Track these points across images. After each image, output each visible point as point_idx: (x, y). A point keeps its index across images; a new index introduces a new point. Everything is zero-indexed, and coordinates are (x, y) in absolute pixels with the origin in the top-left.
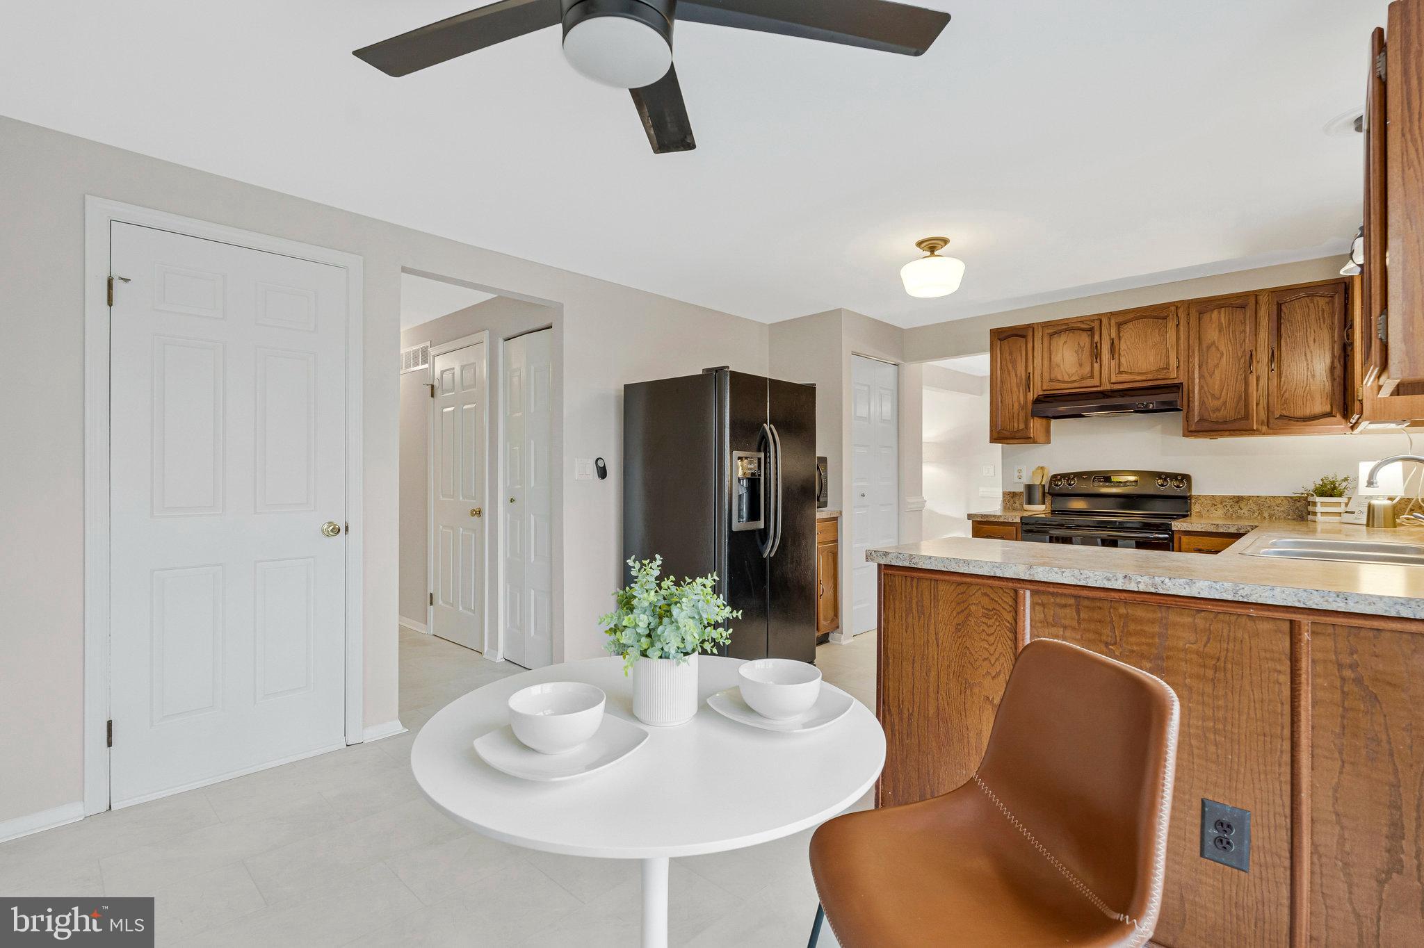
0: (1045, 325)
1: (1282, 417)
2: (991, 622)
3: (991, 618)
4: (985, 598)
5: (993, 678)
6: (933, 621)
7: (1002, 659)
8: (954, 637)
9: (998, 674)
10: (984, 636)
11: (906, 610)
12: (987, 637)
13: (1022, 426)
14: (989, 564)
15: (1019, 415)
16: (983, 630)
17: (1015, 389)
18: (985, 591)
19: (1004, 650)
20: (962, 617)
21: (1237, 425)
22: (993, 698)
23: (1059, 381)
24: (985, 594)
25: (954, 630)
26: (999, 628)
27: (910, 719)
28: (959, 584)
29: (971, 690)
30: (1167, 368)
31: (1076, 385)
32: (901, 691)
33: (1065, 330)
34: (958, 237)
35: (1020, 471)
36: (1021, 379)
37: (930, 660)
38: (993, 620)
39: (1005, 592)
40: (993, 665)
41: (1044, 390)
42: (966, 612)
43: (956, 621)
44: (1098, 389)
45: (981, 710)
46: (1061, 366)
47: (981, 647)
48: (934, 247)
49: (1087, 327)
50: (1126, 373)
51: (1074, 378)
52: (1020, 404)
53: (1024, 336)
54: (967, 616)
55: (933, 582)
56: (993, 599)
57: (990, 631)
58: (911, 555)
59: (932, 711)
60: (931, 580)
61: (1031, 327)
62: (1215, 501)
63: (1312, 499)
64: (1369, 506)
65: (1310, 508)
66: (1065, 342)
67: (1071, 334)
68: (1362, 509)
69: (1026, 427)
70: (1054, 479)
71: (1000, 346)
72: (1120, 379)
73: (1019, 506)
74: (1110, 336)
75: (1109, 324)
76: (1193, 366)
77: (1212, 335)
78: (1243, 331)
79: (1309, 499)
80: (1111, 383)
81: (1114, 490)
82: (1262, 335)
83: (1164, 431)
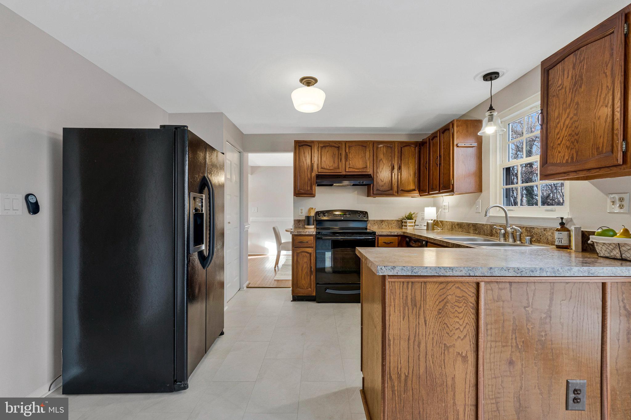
0: (319, 142)
1: (402, 190)
2: (461, 305)
3: (461, 302)
4: (458, 290)
5: (462, 340)
6: (422, 309)
7: (468, 327)
8: (437, 318)
9: (465, 336)
10: (456, 314)
11: (403, 305)
12: (458, 315)
13: (309, 188)
14: (466, 268)
15: (307, 183)
16: (456, 311)
17: (306, 170)
18: (458, 286)
19: (469, 321)
20: (442, 304)
21: (387, 193)
22: (462, 353)
23: (324, 169)
24: (458, 288)
25: (437, 313)
26: (466, 308)
27: (406, 380)
28: (441, 283)
29: (448, 351)
30: (366, 167)
31: (333, 171)
32: (399, 362)
33: (328, 146)
35: (302, 210)
36: (309, 166)
37: (421, 336)
38: (462, 304)
39: (470, 285)
40: (462, 332)
41: (319, 172)
42: (445, 301)
43: (438, 308)
44: (341, 174)
45: (455, 362)
46: (326, 162)
47: (454, 321)
48: (310, 83)
49: (337, 146)
50: (352, 168)
51: (331, 168)
52: (308, 178)
53: (311, 146)
54: (446, 303)
55: (423, 284)
56: (462, 290)
57: (460, 310)
58: (412, 267)
59: (422, 370)
60: (421, 282)
61: (313, 142)
62: (375, 222)
63: (405, 221)
64: (428, 223)
65: (403, 224)
66: (328, 151)
67: (330, 148)
68: (421, 224)
69: (311, 189)
70: (318, 213)
71: (299, 149)
72: (349, 170)
73: (301, 226)
74: (346, 151)
75: (345, 146)
76: (375, 167)
77: (381, 156)
78: (391, 156)
79: (403, 221)
80: (346, 172)
81: (342, 218)
82: (396, 159)
83: (358, 194)
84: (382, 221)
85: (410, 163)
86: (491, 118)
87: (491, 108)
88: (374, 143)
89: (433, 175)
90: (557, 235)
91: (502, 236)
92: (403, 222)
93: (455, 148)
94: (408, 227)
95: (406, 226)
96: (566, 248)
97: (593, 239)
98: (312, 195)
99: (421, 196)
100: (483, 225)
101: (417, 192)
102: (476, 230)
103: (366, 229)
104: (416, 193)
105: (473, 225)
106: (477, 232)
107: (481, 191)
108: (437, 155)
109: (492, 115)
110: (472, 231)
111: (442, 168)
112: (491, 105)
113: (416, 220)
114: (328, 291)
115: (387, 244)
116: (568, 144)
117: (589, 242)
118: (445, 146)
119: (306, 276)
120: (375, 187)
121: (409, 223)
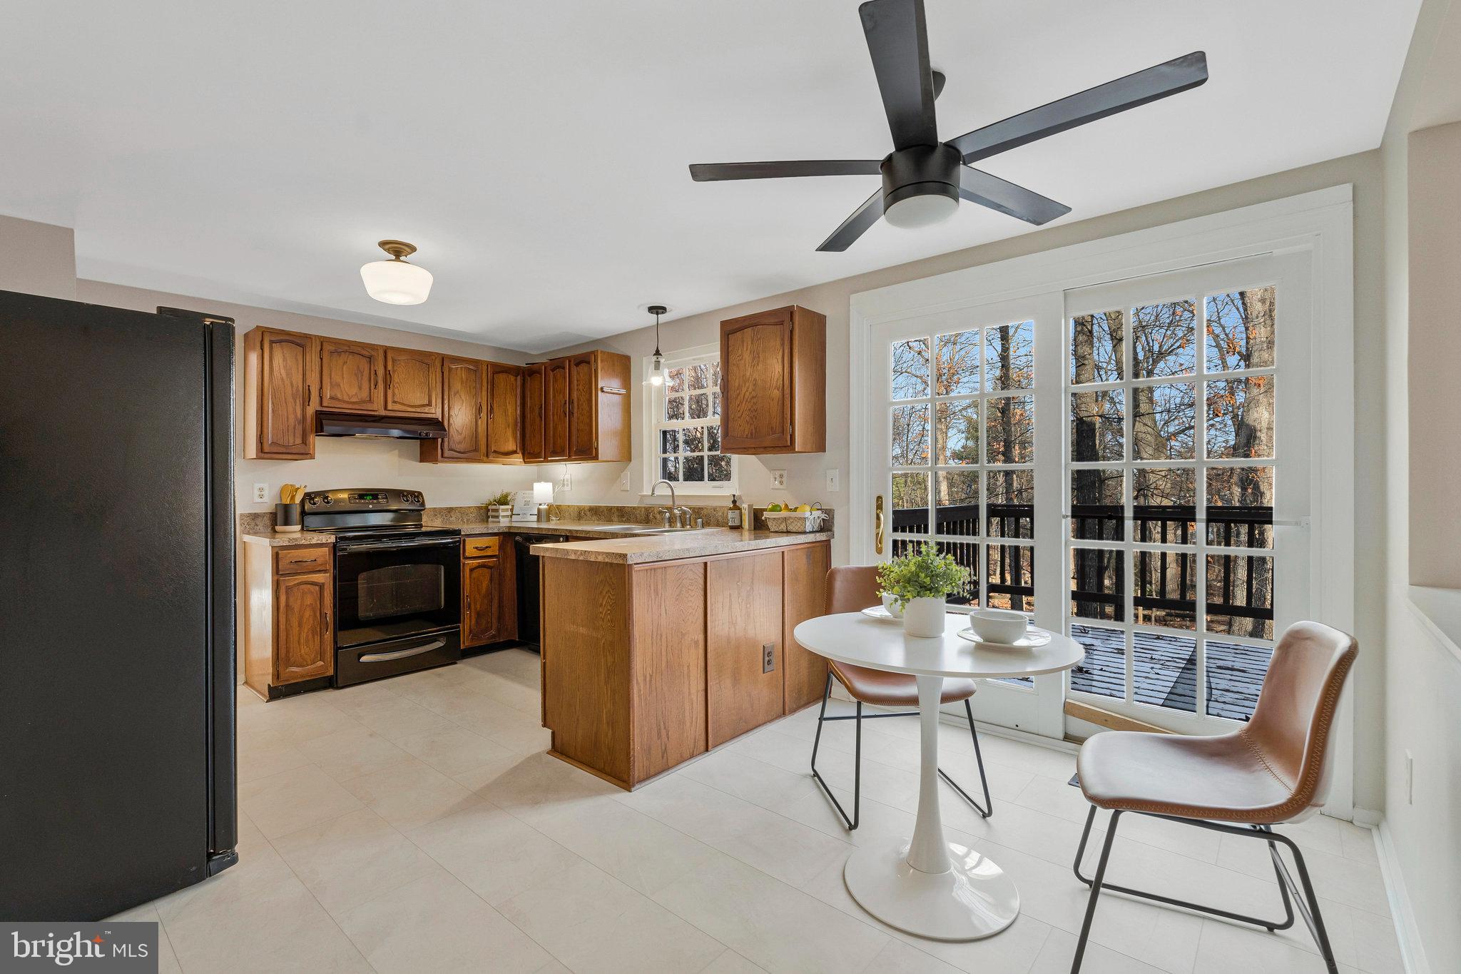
0: (323, 341)
1: (495, 452)
2: (693, 588)
5: (695, 623)
6: (663, 598)
8: (675, 606)
9: (697, 620)
10: (690, 598)
11: (648, 596)
13: (299, 441)
15: (295, 428)
16: (689, 595)
17: (290, 399)
19: (699, 603)
20: (679, 589)
21: (468, 455)
23: (339, 400)
30: (429, 405)
31: (358, 407)
32: (645, 662)
33: (344, 351)
34: (425, 247)
35: (261, 489)
36: (297, 390)
37: (662, 628)
41: (323, 406)
43: (676, 594)
44: (377, 413)
46: (341, 385)
47: (688, 606)
48: (400, 253)
49: (367, 354)
50: (400, 403)
51: (354, 400)
52: (296, 416)
53: (301, 347)
55: (663, 570)
57: (693, 594)
61: (307, 337)
62: (437, 512)
63: (494, 507)
64: (539, 510)
65: (490, 513)
66: (345, 363)
67: (351, 356)
68: (525, 512)
69: (304, 442)
70: (309, 496)
71: (271, 349)
72: (395, 409)
73: (261, 528)
74: (385, 367)
75: (386, 357)
76: (446, 406)
77: (457, 385)
78: (475, 387)
79: (490, 507)
80: (386, 408)
81: (371, 506)
82: (484, 393)
83: (400, 456)
84: (450, 510)
85: (508, 404)
86: (657, 366)
87: (657, 353)
88: (443, 359)
89: (555, 429)
90: (730, 515)
91: (667, 521)
92: (489, 510)
93: (599, 392)
94: (501, 519)
95: (497, 517)
96: (737, 528)
97: (766, 514)
98: (306, 454)
99: (525, 462)
100: (634, 508)
101: (520, 455)
102: (622, 516)
103: (421, 526)
104: (518, 458)
105: (618, 510)
106: (624, 519)
107: (629, 459)
108: (564, 397)
109: (659, 362)
110: (615, 519)
111: (575, 419)
112: (657, 348)
113: (513, 506)
114: (364, 659)
115: (480, 550)
116: (748, 418)
117: (763, 518)
118: (581, 387)
119: (310, 636)
120: (446, 444)
121: (504, 511)
